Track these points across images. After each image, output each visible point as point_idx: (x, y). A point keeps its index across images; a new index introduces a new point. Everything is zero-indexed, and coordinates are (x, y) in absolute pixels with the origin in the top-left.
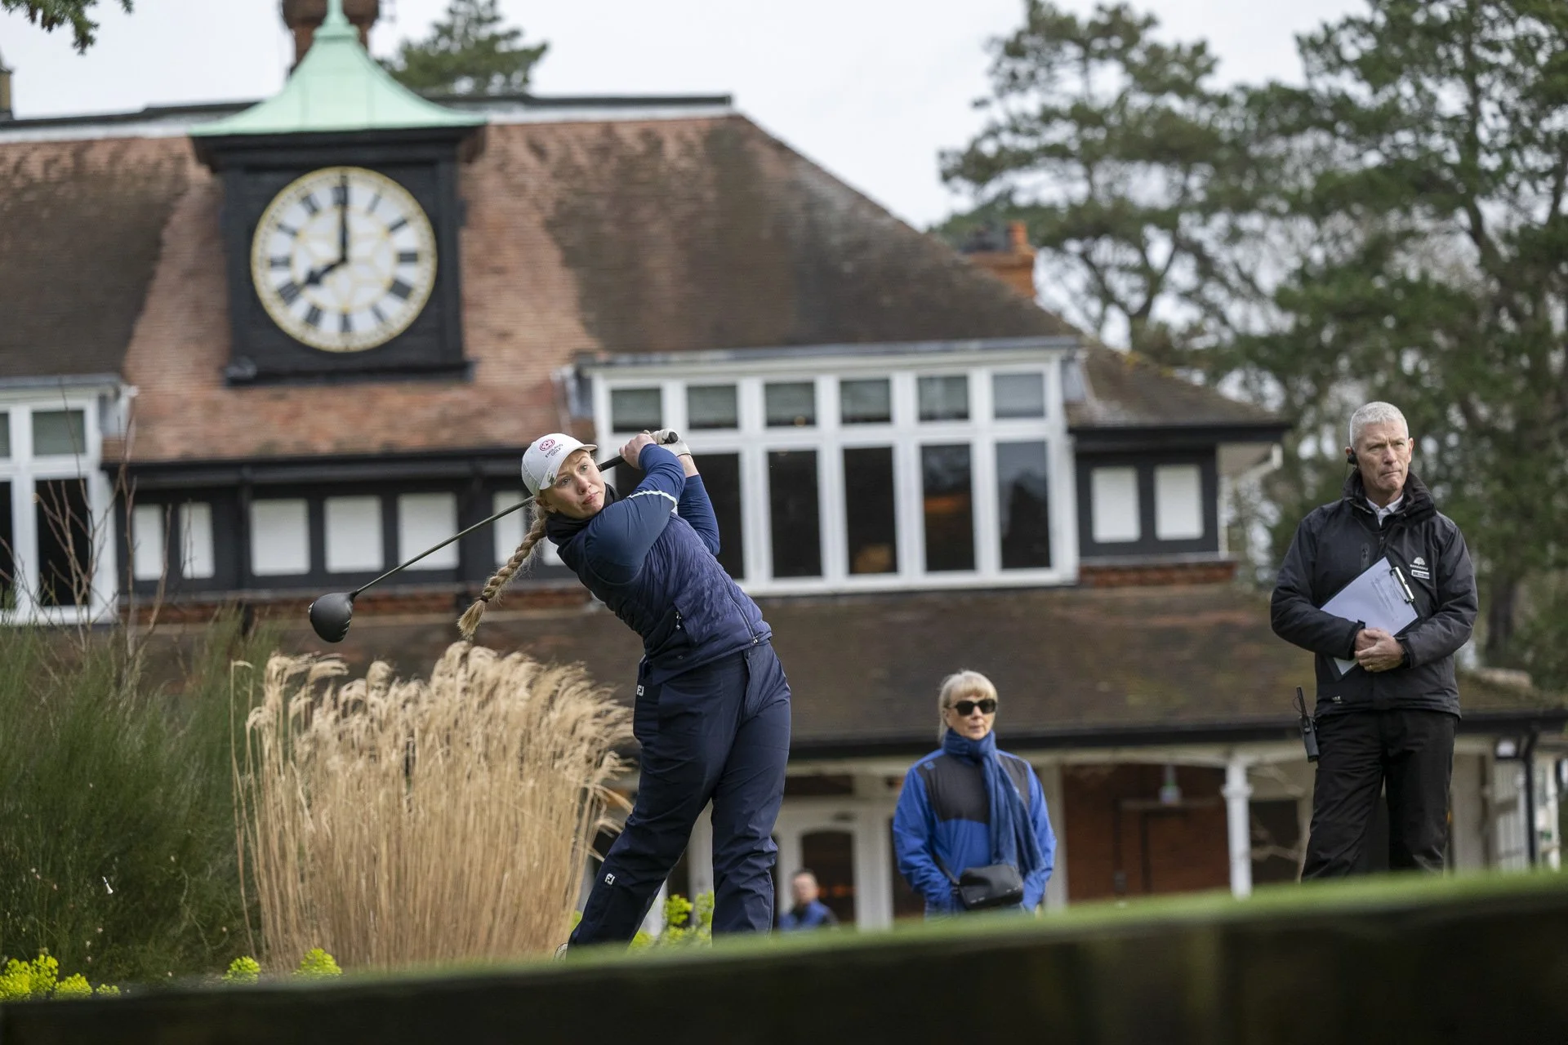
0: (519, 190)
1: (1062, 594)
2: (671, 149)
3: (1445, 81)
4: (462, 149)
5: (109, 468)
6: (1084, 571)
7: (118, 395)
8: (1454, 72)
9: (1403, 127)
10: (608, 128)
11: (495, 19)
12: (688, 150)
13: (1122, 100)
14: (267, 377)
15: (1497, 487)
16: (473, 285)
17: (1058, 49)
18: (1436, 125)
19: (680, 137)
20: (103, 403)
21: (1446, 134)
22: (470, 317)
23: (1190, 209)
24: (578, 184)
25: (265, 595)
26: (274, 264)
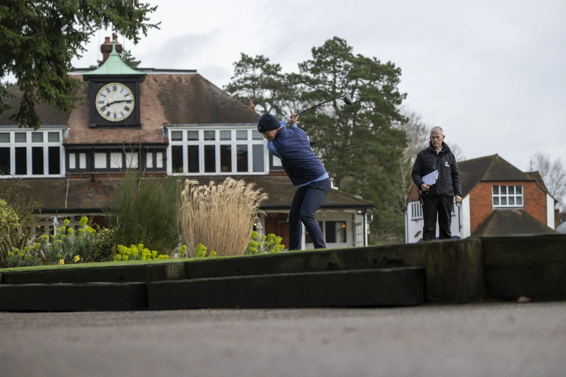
0: (152, 89)
1: (266, 177)
2: (184, 81)
3: (329, 74)
4: (141, 79)
5: (65, 145)
6: (270, 172)
7: (66, 129)
8: (331, 72)
9: (321, 83)
10: (170, 76)
11: (130, 55)
12: (187, 81)
13: (261, 76)
14: (98, 127)
15: (338, 159)
16: (143, 109)
17: (248, 65)
18: (327, 83)
19: (185, 79)
20: (64, 131)
21: (329, 85)
22: (141, 115)
23: (275, 99)
24: (164, 88)
25: (97, 173)
26: (100, 102)
